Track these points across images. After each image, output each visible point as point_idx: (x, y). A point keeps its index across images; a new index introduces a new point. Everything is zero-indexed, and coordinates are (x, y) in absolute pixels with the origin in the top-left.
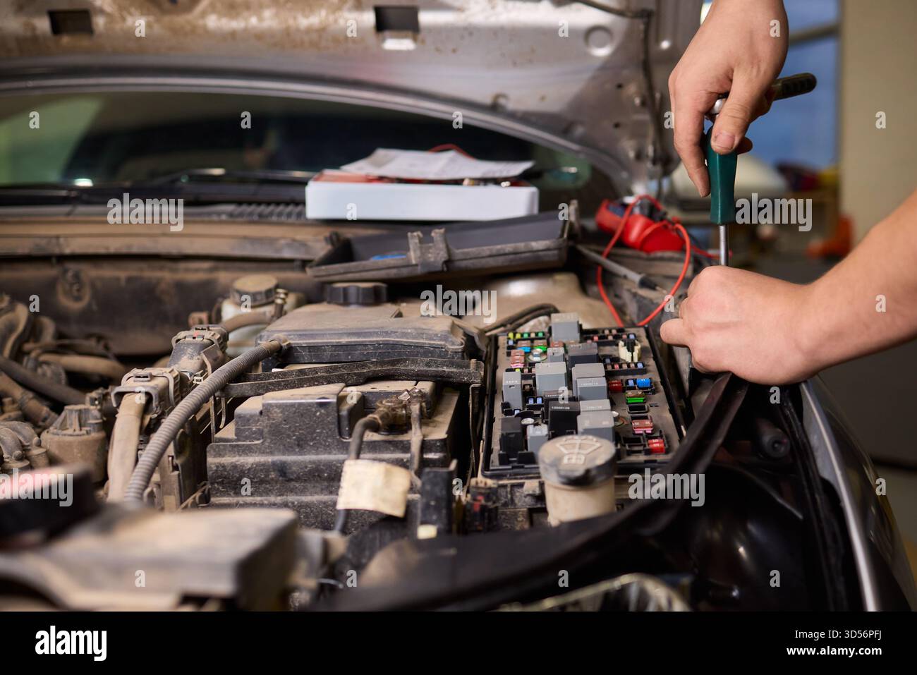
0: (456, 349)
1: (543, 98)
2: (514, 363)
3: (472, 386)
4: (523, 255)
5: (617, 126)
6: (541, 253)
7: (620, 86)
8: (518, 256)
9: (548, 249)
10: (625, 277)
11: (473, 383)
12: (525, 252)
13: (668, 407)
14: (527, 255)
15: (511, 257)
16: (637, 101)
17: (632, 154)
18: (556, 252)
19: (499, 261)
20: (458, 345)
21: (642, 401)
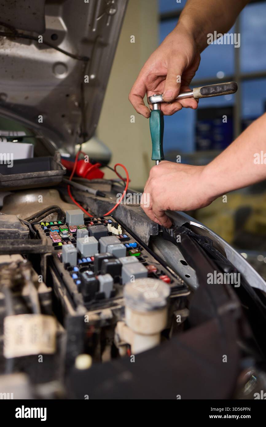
0: (26, 233)
1: (27, 98)
2: (56, 240)
3: (46, 255)
4: (42, 179)
5: (63, 116)
6: (52, 177)
7: (68, 96)
8: (40, 178)
9: (57, 175)
10: (87, 191)
11: (47, 253)
12: (44, 177)
13: (153, 258)
14: (45, 178)
15: (36, 179)
16: (76, 104)
17: (70, 131)
18: (61, 177)
19: (29, 182)
20: (26, 231)
21: (139, 255)
